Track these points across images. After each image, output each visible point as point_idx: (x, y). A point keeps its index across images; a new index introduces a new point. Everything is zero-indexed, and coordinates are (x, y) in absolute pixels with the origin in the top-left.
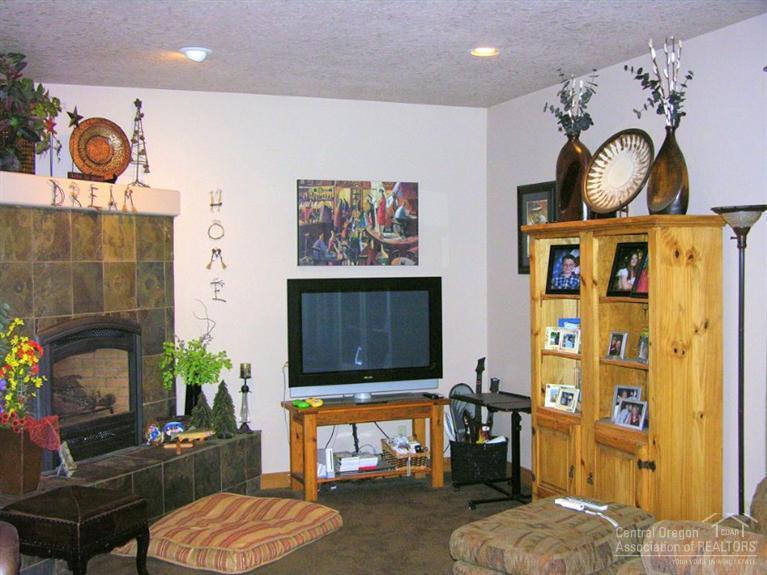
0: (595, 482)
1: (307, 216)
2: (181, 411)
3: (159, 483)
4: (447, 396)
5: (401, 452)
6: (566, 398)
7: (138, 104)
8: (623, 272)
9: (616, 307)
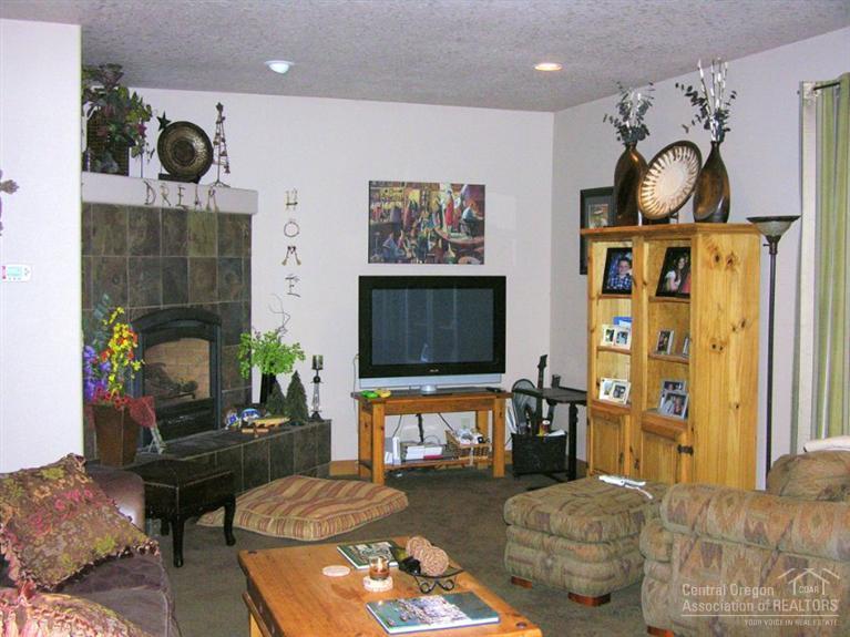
0: (641, 467)
1: (378, 216)
2: (256, 398)
3: (239, 463)
4: (510, 390)
5: (465, 443)
6: (619, 391)
7: (220, 107)
8: (672, 274)
9: (665, 306)
